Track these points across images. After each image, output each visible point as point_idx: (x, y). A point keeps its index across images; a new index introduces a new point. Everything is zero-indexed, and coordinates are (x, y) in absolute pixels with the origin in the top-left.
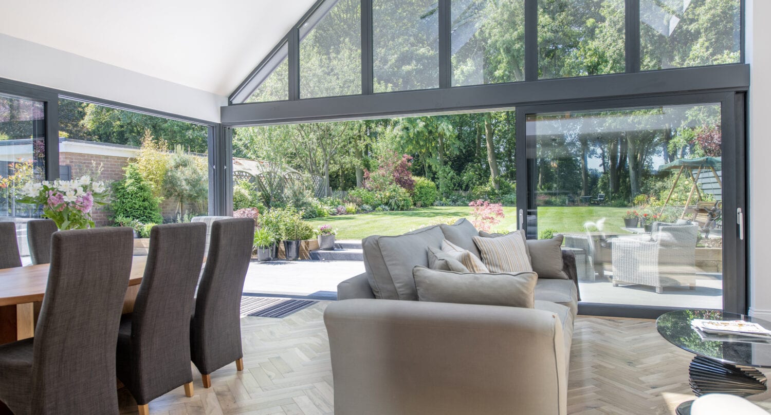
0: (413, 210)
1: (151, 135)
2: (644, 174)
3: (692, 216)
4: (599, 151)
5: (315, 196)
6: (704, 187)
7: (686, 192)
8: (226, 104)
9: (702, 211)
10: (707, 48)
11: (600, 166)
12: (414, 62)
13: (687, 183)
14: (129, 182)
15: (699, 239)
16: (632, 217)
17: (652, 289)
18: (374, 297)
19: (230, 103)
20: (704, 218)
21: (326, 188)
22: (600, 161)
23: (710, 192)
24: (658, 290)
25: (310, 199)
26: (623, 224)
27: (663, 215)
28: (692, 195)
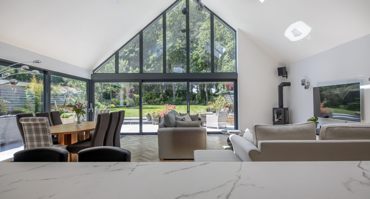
0: (135, 106)
1: (35, 78)
2: (209, 94)
3: (225, 108)
4: (196, 86)
5: (99, 102)
6: (227, 99)
7: (223, 101)
8: (92, 73)
9: (227, 107)
10: (228, 58)
11: (196, 91)
12: (134, 53)
13: (223, 98)
14: (28, 96)
15: (227, 115)
16: (208, 109)
17: (216, 128)
18: (166, 127)
19: (93, 73)
20: (228, 109)
21: (102, 99)
22: (196, 90)
23: (229, 101)
24: (218, 128)
25: (97, 103)
26: (206, 111)
27: (217, 108)
28: (224, 102)
